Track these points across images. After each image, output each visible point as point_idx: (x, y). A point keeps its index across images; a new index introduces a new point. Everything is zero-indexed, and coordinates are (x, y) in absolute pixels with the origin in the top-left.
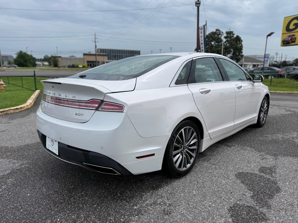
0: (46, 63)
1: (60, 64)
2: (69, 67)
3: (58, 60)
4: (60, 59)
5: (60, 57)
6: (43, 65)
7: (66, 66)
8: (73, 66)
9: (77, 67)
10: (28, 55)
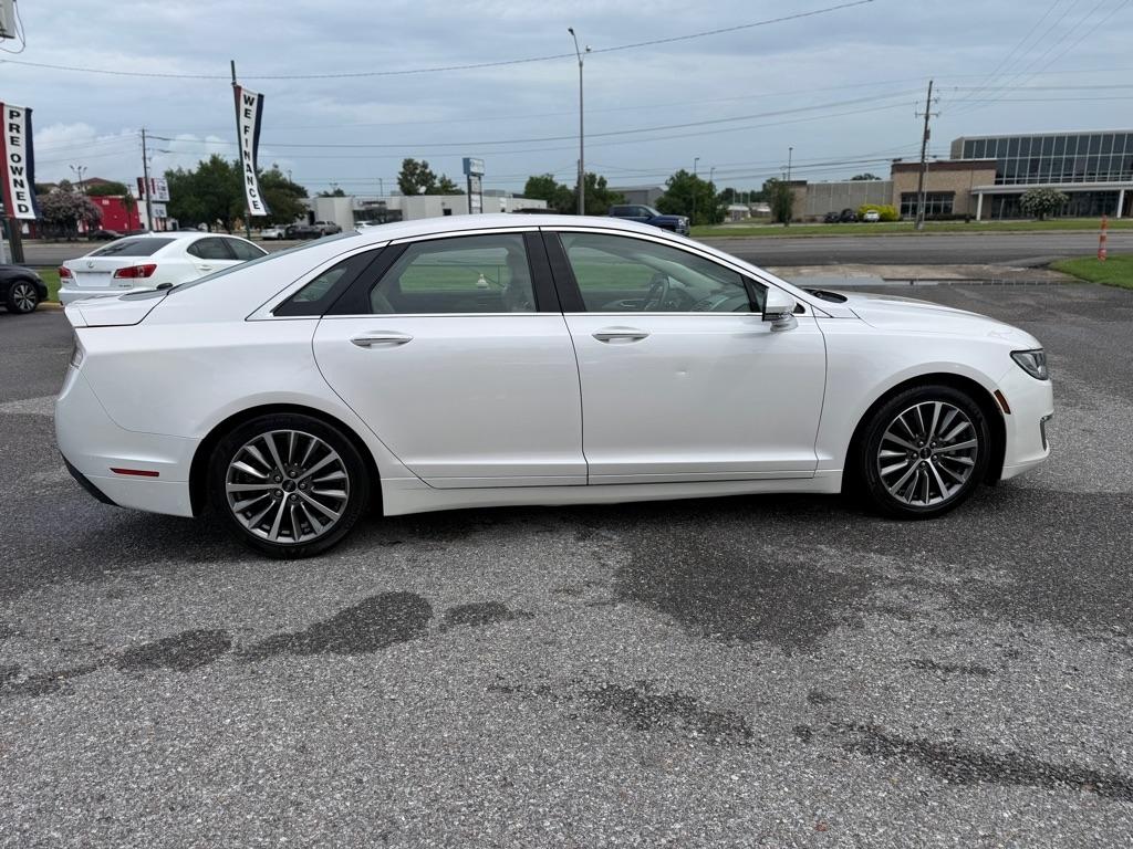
0: (764, 209)
1: (798, 210)
2: (829, 219)
3: (793, 194)
4: (800, 192)
5: (803, 183)
6: (755, 214)
7: (819, 218)
8: (844, 217)
9: (861, 219)
10: (700, 185)
